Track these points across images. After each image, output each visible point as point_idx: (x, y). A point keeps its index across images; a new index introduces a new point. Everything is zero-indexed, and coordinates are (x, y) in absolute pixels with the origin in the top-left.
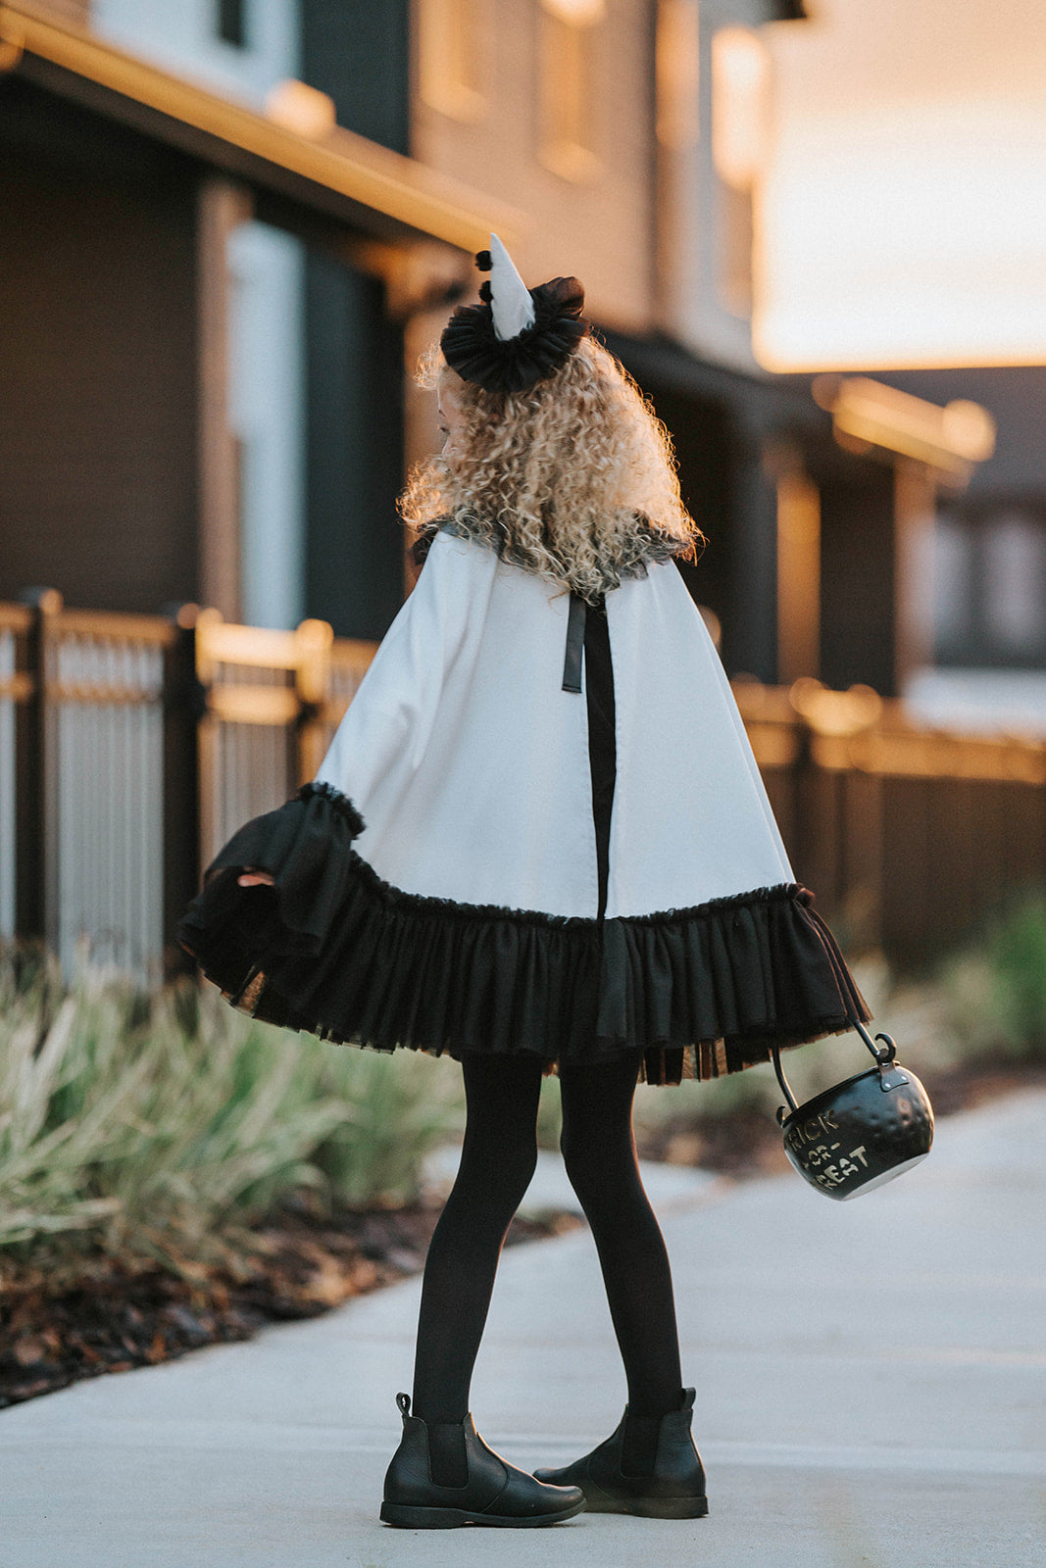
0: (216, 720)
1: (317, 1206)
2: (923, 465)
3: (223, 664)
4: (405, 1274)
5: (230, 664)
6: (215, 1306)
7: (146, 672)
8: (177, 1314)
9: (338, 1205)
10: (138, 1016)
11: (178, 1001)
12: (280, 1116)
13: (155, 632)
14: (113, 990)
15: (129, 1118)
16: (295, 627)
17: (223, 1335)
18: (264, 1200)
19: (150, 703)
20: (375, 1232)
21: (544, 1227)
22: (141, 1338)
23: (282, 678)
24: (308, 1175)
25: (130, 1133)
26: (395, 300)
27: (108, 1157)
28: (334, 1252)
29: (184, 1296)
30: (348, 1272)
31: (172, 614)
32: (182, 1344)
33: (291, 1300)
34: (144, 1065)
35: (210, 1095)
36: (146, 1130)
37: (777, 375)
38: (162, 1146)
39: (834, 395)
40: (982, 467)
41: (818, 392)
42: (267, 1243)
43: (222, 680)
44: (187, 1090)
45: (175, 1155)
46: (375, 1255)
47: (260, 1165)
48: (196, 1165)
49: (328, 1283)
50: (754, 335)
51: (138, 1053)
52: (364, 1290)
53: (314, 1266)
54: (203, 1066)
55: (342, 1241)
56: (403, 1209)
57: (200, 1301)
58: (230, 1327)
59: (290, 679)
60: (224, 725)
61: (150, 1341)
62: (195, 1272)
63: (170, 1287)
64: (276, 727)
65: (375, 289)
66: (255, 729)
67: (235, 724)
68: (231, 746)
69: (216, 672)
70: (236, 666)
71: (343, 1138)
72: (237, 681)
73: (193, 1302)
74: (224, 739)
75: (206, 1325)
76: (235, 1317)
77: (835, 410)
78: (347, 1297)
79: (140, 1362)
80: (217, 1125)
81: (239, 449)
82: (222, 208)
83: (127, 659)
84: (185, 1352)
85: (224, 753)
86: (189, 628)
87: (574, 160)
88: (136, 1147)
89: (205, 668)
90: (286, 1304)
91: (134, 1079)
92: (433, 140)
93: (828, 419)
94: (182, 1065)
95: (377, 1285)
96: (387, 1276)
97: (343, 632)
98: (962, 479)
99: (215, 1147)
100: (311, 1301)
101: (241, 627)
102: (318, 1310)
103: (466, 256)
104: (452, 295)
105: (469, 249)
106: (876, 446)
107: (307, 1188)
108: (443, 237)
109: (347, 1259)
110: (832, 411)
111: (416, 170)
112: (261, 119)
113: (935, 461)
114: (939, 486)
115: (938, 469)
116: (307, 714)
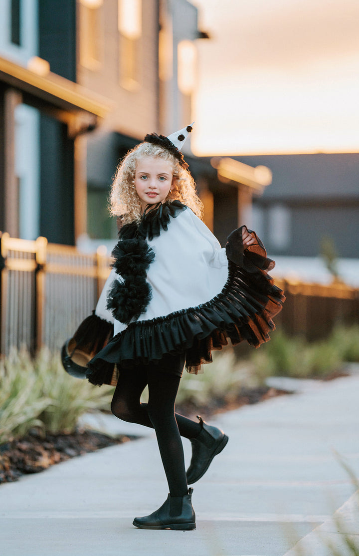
0: (8, 269)
1: (42, 434)
2: (248, 187)
3: (11, 251)
4: (72, 457)
6: (5, 469)
9: (48, 433)
12: (27, 403)
16: (35, 240)
17: (8, 479)
18: (22, 431)
20: (61, 442)
21: (118, 440)
23: (30, 256)
24: (38, 423)
26: (71, 131)
28: (46, 449)
30: (51, 456)
33: (32, 466)
35: (3, 396)
37: (199, 157)
39: (218, 164)
40: (268, 188)
41: (213, 163)
43: (10, 257)
46: (60, 450)
47: (21, 419)
49: (44, 460)
50: (191, 144)
52: (56, 463)
53: (40, 454)
55: (48, 446)
56: (71, 434)
58: (10, 476)
59: (34, 256)
60: (10, 271)
64: (28, 272)
65: (64, 127)
66: (21, 273)
67: (15, 271)
68: (13, 278)
69: (8, 254)
70: (14, 252)
71: (50, 410)
72: (15, 256)
74: (10, 276)
76: (12, 473)
77: (219, 168)
78: (50, 465)
80: (6, 406)
81: (18, 180)
82: (13, 100)
85: (10, 281)
87: (131, 84)
89: (4, 252)
90: (30, 468)
92: (83, 77)
93: (216, 172)
95: (61, 461)
96: (65, 457)
97: (52, 240)
98: (261, 192)
100: (39, 466)
101: (18, 239)
102: (41, 469)
103: (95, 116)
104: (90, 129)
105: (95, 113)
106: (232, 181)
107: (38, 427)
108: (87, 110)
109: (51, 451)
110: (217, 168)
111: (78, 87)
112: (25, 70)
113: (252, 185)
114: (253, 194)
115: (253, 188)
116: (39, 268)
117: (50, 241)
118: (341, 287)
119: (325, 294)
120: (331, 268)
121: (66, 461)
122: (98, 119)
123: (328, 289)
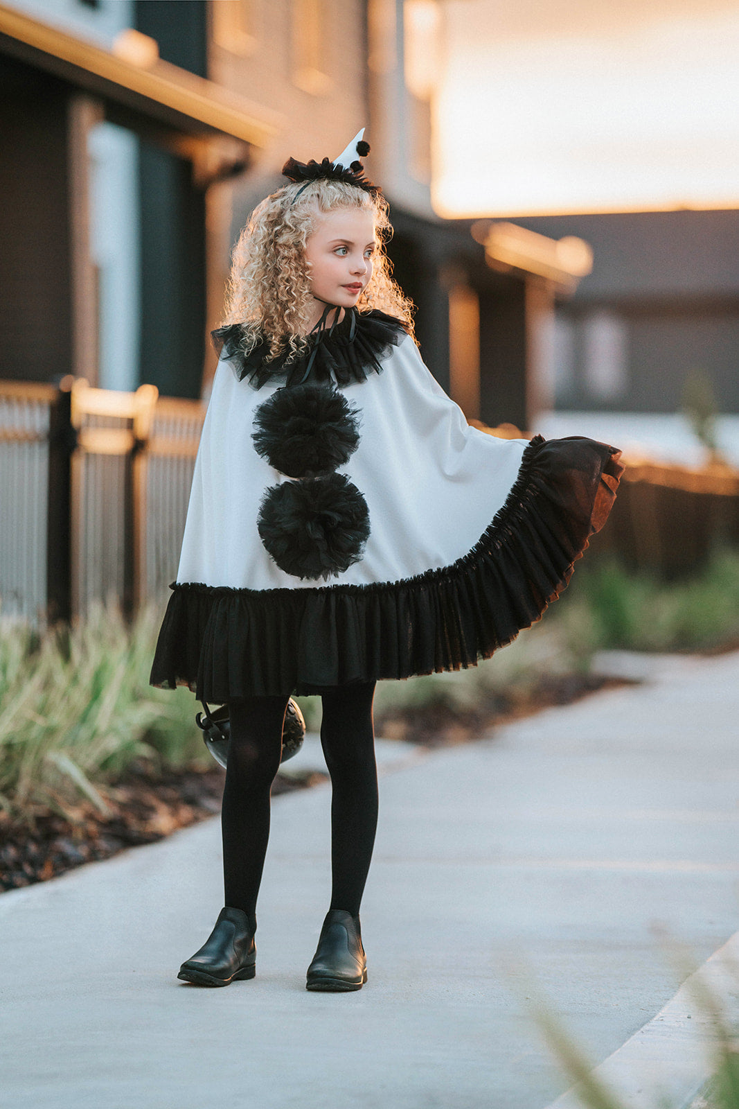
0: (83, 452)
1: (151, 769)
2: (543, 279)
3: (88, 415)
4: (211, 814)
5: (92, 415)
6: (89, 838)
7: (38, 420)
8: (64, 845)
9: (165, 769)
10: (33, 647)
11: (58, 638)
12: (116, 712)
13: (44, 394)
14: (17, 630)
15: (29, 714)
16: (135, 390)
17: (94, 856)
18: (117, 768)
19: (40, 441)
20: (191, 787)
21: (302, 782)
22: (36, 863)
23: (125, 424)
24: (144, 750)
25: (30, 724)
26: (199, 174)
27: (16, 740)
28: (165, 801)
29: (68, 831)
30: (174, 812)
31: (57, 382)
32: (65, 865)
33: (139, 832)
34: (38, 679)
35: (79, 698)
36: (41, 722)
37: (448, 220)
38: (50, 732)
39: (486, 234)
40: (585, 280)
41: (475, 232)
42: (121, 795)
43: (88, 425)
44: (65, 696)
45: (59, 738)
46: (192, 802)
47: (113, 744)
48: (72, 745)
49: (162, 820)
50: (432, 195)
51: (33, 671)
52: (186, 825)
53: (152, 809)
54: (75, 680)
55: (170, 793)
56: (207, 772)
57: (79, 834)
58: (99, 850)
59: (130, 424)
60: (88, 455)
61: (42, 866)
62: (75, 815)
63: (58, 826)
64: (119, 456)
65: (185, 167)
66: (107, 458)
67: (95, 455)
68: (91, 467)
69: (83, 420)
70: (96, 416)
71: (162, 727)
72: (97, 426)
73: (74, 835)
74: (87, 465)
75: (83, 851)
76: (103, 844)
77: (487, 243)
78: (174, 831)
79: (34, 880)
80: (84, 718)
81: (97, 272)
82: (85, 115)
83: (27, 411)
84: (67, 870)
85: (87, 474)
86: (67, 391)
87: (315, 81)
88: (35, 733)
89: (77, 418)
90: (135, 834)
91: (31, 688)
92: (223, 68)
93: (482, 249)
94: (61, 679)
95: (194, 821)
96: (200, 815)
97: (167, 392)
98: (572, 288)
99: (84, 733)
100: (152, 832)
101: (97, 390)
102: (156, 838)
103: (245, 144)
104: (236, 170)
105: (247, 140)
106: (515, 268)
107: (145, 759)
108: (233, 133)
109: (174, 805)
110: (485, 245)
111: (212, 88)
112: (110, 55)
113: (551, 276)
114: (557, 294)
115: (555, 282)
116: (139, 447)
117: (164, 393)
118: (721, 473)
119: (694, 487)
120: (704, 435)
121: (203, 821)
122: (251, 150)
123: (699, 477)
